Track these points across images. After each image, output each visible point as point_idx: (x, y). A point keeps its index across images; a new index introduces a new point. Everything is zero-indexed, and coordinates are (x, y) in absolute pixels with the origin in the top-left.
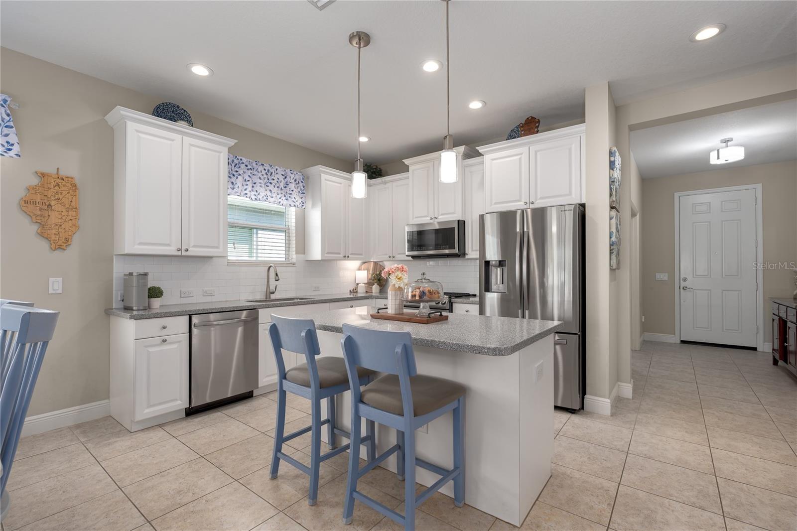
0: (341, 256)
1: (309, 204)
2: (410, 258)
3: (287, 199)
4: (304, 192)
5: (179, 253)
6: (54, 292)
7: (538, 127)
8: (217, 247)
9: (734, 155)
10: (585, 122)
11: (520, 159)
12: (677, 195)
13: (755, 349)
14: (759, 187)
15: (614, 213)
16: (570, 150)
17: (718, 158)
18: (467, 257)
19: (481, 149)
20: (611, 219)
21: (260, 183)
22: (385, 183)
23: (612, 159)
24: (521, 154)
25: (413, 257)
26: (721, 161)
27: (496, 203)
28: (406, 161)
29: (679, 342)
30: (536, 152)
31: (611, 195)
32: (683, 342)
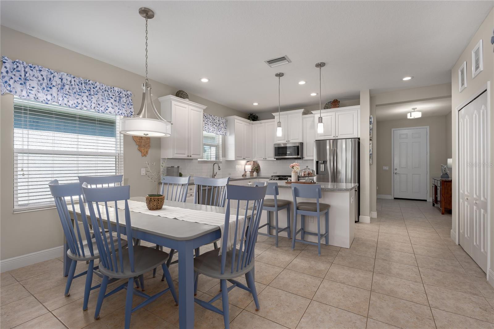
0: (242, 158)
1: (228, 134)
2: (275, 159)
3: (219, 132)
4: (226, 128)
5: (188, 158)
6: (143, 175)
7: (339, 104)
8: (200, 155)
9: (417, 115)
10: (360, 105)
11: (331, 117)
12: (393, 130)
13: (426, 201)
14: (428, 127)
15: (371, 142)
16: (353, 115)
17: (411, 116)
18: (304, 159)
19: (313, 112)
20: (370, 144)
21: (211, 124)
22: (261, 123)
23: (371, 120)
24: (332, 115)
25: (277, 159)
26: (412, 117)
27: (320, 136)
28: (274, 114)
29: (393, 198)
30: (338, 115)
31: (370, 135)
32: (395, 198)
